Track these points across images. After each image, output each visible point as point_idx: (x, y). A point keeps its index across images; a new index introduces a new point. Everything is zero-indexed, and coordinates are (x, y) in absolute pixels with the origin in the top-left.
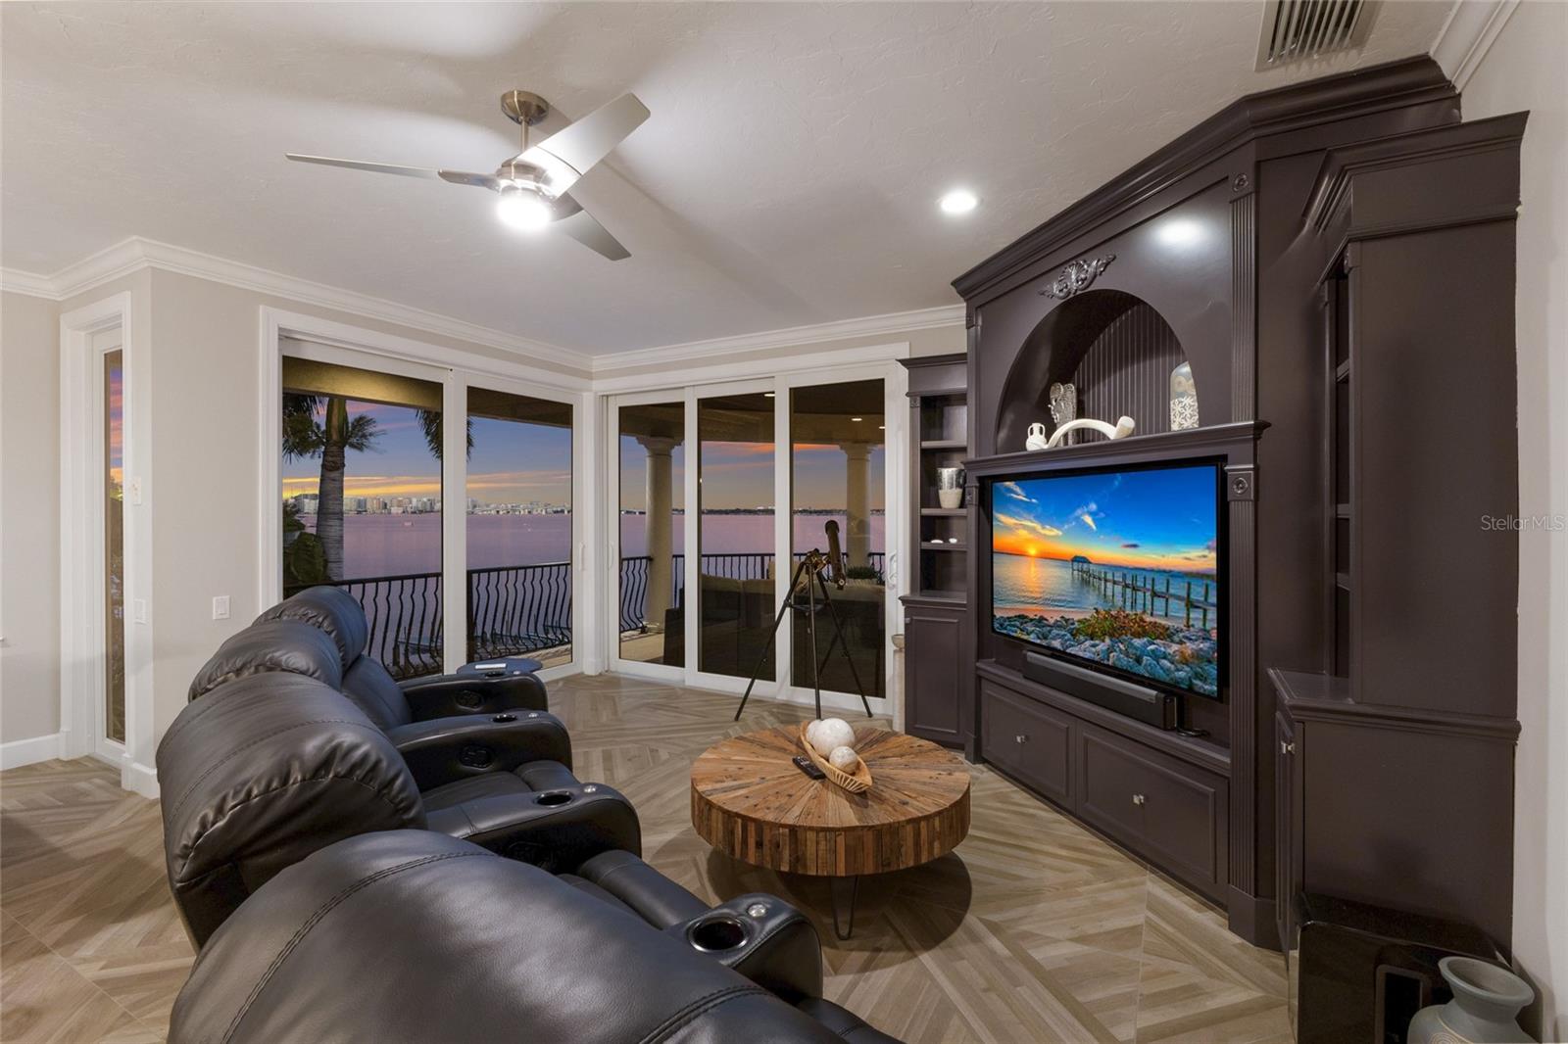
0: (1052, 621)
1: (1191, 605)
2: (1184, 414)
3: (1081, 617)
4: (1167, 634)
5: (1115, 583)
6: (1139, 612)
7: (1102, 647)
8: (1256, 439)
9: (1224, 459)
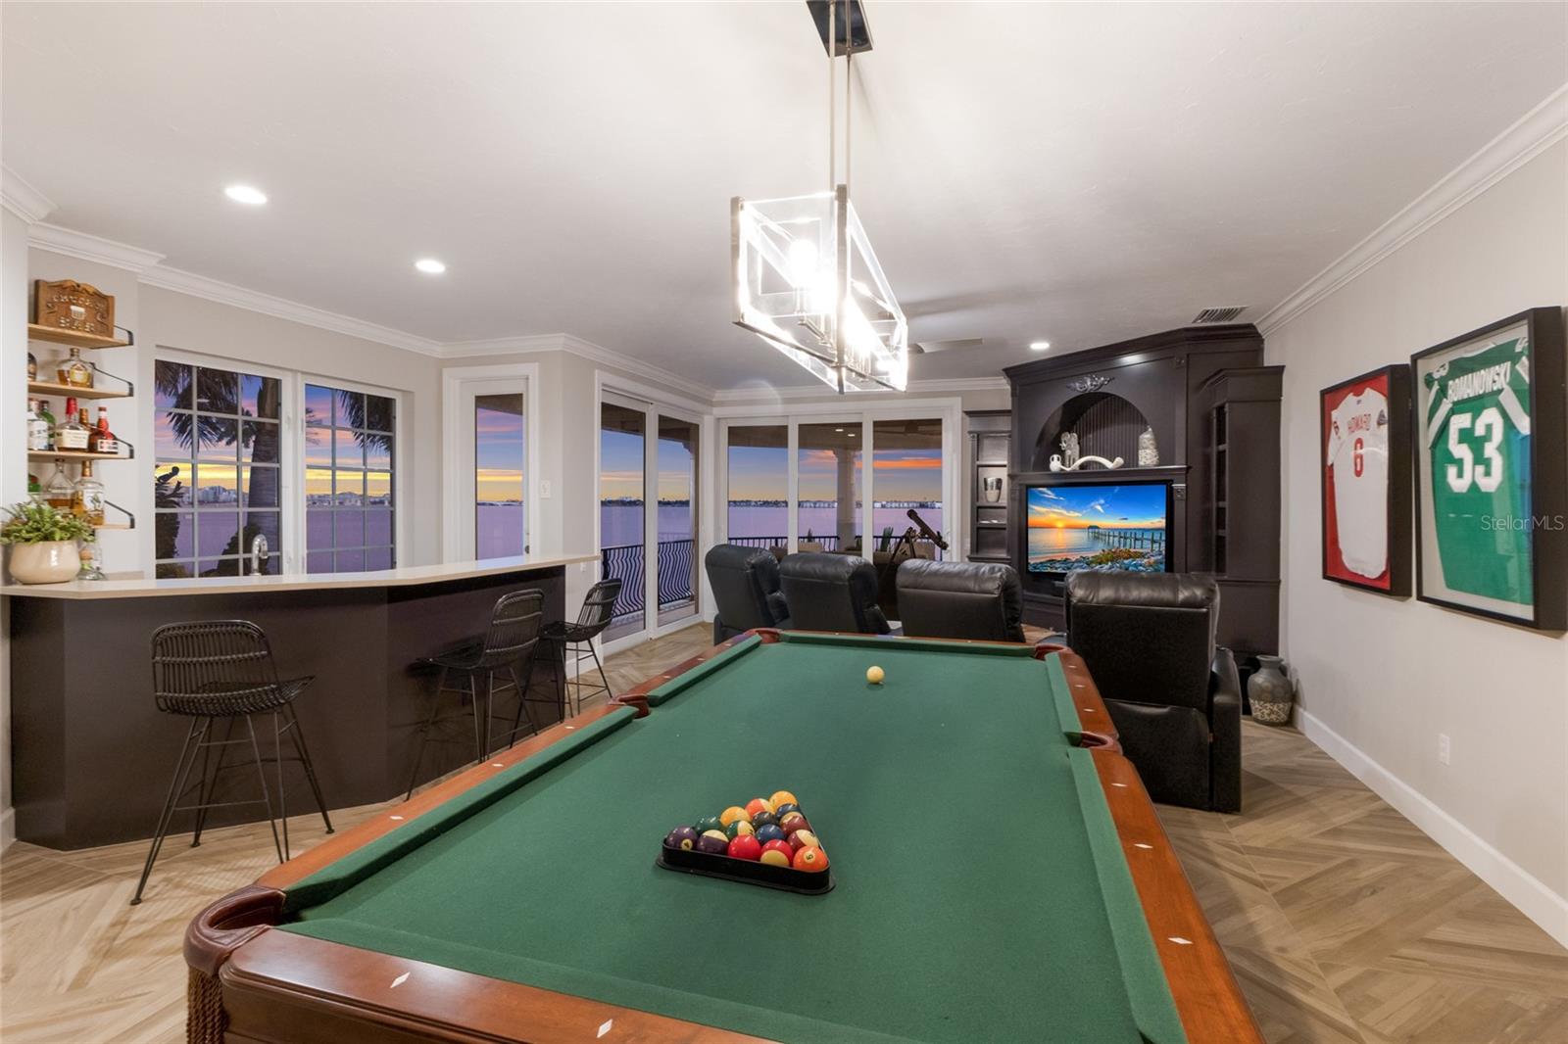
0: (1074, 560)
1: (1153, 542)
2: (1147, 457)
3: (1093, 555)
4: (1142, 556)
5: (1114, 536)
6: (1128, 547)
7: (1106, 567)
8: (1187, 472)
9: (1172, 481)
